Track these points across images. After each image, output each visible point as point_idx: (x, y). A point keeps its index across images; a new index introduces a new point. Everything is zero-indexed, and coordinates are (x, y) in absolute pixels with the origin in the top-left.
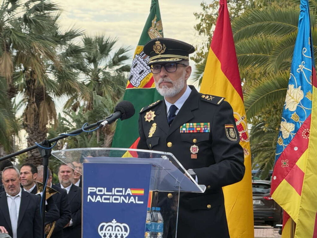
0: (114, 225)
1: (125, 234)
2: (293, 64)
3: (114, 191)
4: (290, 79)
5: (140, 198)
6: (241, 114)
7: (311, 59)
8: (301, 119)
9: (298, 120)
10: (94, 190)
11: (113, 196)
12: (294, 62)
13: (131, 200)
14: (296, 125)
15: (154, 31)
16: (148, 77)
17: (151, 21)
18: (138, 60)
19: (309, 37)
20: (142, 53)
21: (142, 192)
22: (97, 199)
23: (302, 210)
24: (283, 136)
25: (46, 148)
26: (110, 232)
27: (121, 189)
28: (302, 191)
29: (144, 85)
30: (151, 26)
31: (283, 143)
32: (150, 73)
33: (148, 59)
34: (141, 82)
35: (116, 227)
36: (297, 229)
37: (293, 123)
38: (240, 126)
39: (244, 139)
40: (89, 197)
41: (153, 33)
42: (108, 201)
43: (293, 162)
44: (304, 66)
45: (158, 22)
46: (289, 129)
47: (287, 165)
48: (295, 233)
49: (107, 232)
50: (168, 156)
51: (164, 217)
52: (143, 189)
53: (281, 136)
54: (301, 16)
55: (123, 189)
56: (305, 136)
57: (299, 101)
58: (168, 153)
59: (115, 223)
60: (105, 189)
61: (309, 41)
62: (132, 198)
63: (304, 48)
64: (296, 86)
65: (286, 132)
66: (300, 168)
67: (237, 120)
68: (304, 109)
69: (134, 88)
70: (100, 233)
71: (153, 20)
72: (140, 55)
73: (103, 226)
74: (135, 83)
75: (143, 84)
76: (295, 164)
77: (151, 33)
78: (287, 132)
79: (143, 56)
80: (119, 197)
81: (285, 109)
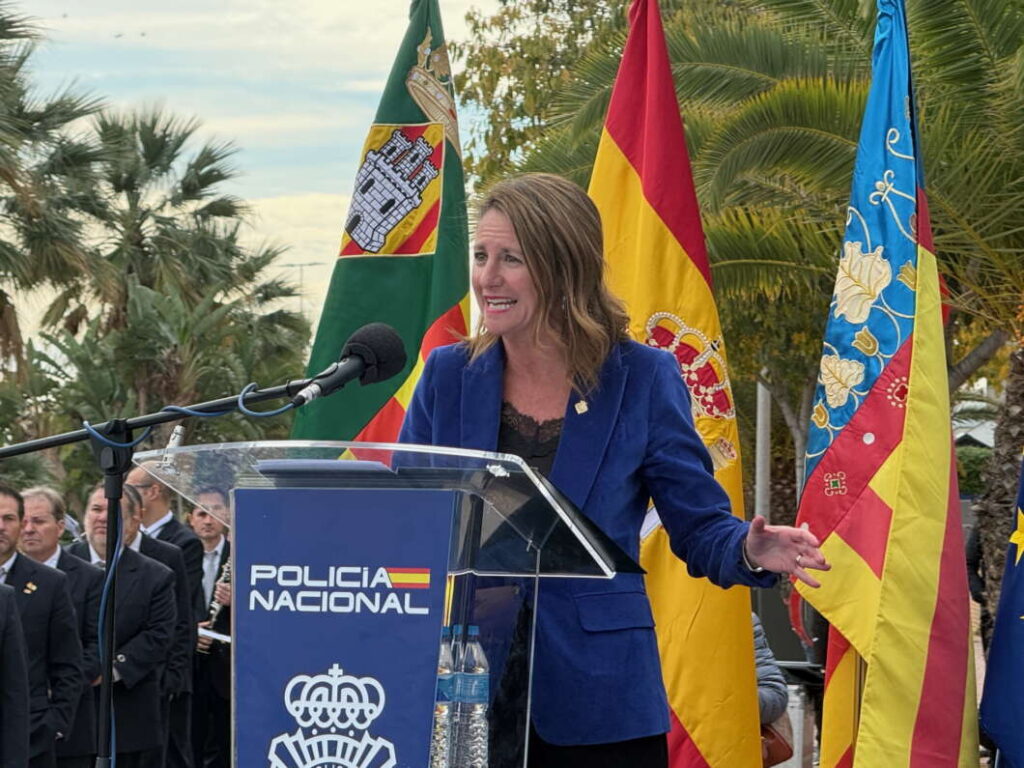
0: (335, 682)
1: (371, 712)
2: (859, 178)
3: (335, 575)
4: (848, 223)
5: (419, 595)
6: (709, 332)
7: (913, 163)
8: (883, 346)
9: (874, 350)
10: (271, 572)
11: (330, 590)
12: (862, 173)
13: (388, 605)
14: (868, 366)
15: (425, 79)
16: (410, 220)
17: (416, 46)
18: (376, 168)
19: (907, 97)
20: (388, 148)
21: (423, 578)
22: (281, 603)
23: (884, 625)
24: (830, 401)
25: (115, 444)
26: (325, 703)
27: (357, 570)
28: (885, 567)
29: (396, 245)
30: (416, 64)
31: (827, 422)
32: (414, 208)
33: (408, 165)
34: (389, 237)
35: (341, 687)
36: (868, 686)
37: (860, 360)
38: (708, 371)
39: (721, 411)
40: (255, 594)
41: (421, 83)
42: (315, 609)
43: (860, 478)
44: (892, 184)
45: (438, 49)
46: (847, 379)
47: (843, 490)
48: (864, 697)
49: (312, 704)
50: (506, 465)
51: (489, 658)
52: (429, 570)
53: (821, 400)
54: (881, 32)
55: (362, 570)
56: (898, 399)
57: (879, 291)
58: (507, 455)
59: (339, 676)
60: (307, 569)
61: (908, 108)
62: (393, 596)
63: (891, 131)
64: (867, 246)
65: (837, 387)
66: (881, 497)
67: (697, 353)
68: (892, 317)
69: (364, 255)
70: (290, 707)
71: (419, 44)
72: (383, 154)
73: (300, 687)
74: (368, 240)
75: (393, 241)
76: (866, 486)
77: (414, 84)
78: (840, 389)
79: (391, 157)
80: (349, 595)
81: (834, 317)
